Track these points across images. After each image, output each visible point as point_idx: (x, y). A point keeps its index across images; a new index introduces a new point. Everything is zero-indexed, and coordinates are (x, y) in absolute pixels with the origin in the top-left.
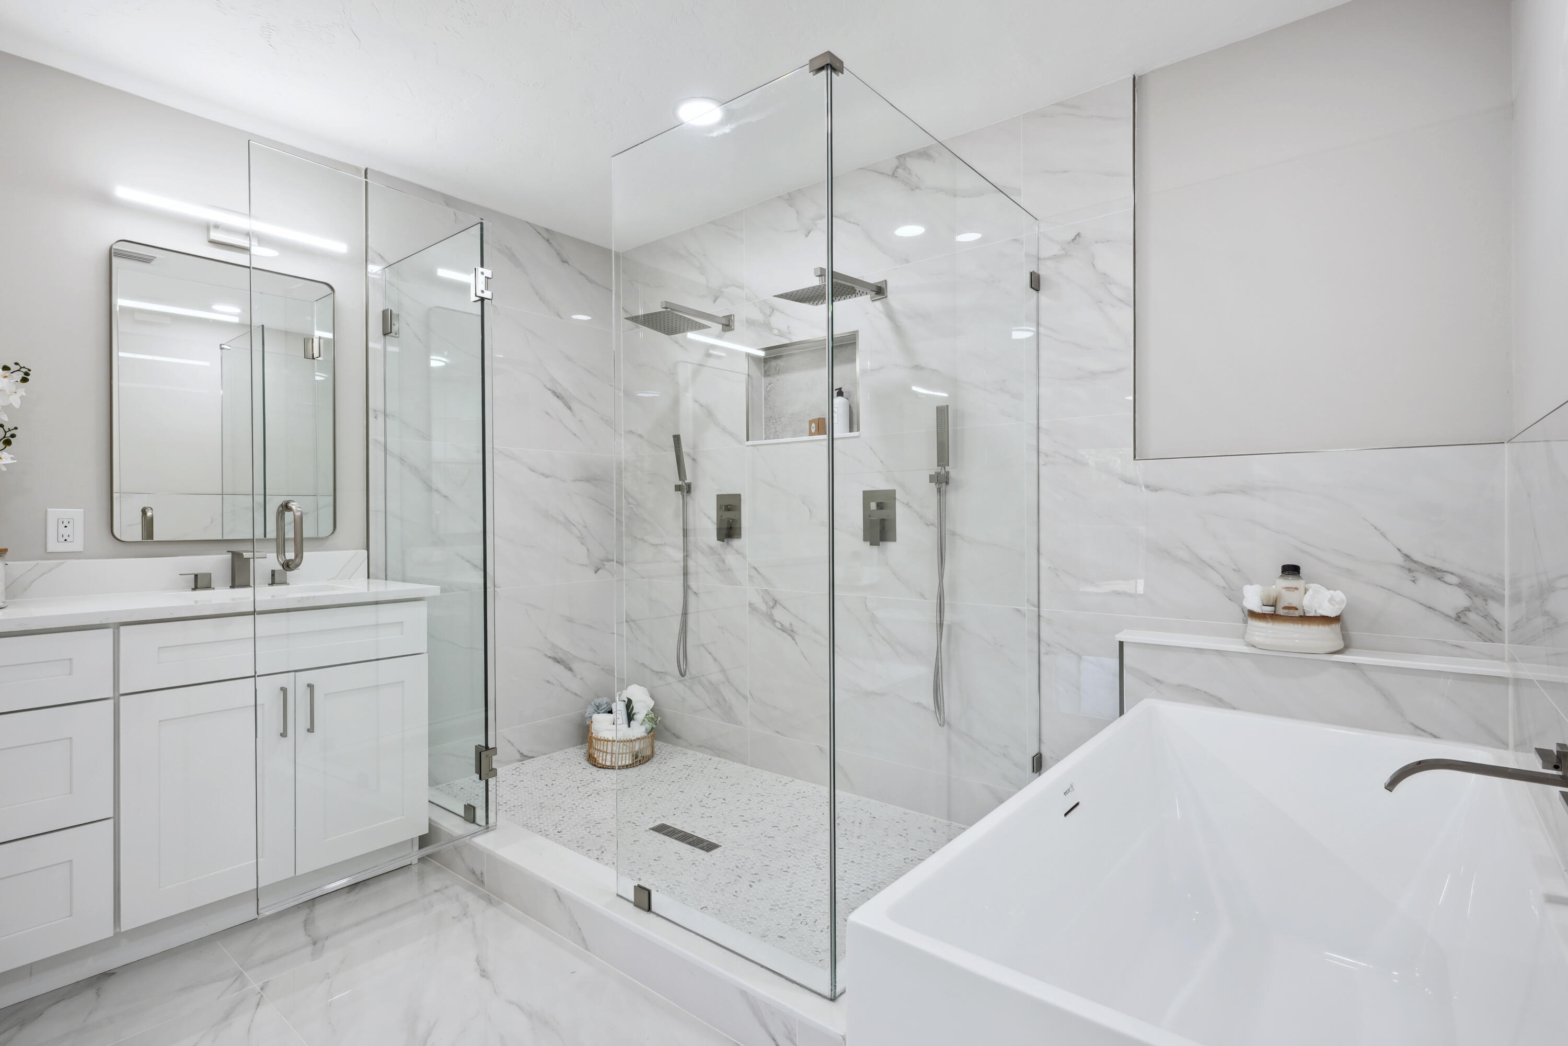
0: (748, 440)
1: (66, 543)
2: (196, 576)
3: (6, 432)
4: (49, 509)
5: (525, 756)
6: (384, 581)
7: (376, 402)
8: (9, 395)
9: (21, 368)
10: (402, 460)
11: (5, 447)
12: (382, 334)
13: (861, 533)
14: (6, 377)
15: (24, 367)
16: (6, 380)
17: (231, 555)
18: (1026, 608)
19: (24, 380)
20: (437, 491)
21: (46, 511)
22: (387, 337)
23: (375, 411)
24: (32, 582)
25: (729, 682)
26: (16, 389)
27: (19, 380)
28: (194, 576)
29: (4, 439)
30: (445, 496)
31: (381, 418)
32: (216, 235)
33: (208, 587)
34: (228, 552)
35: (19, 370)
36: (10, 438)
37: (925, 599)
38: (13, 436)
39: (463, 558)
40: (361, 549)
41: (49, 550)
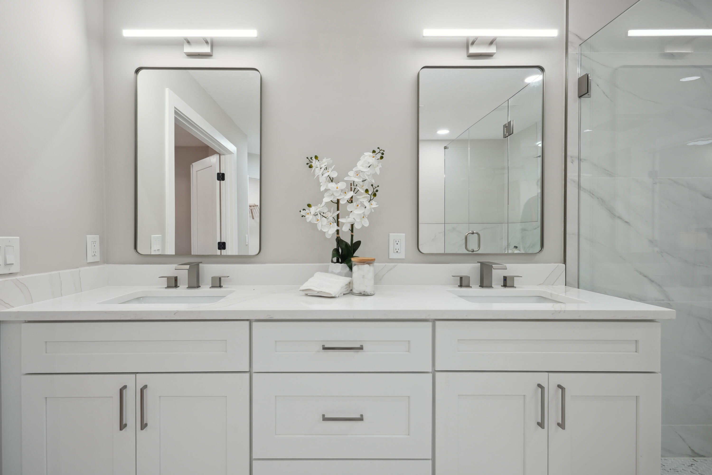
1: (397, 253)
2: (461, 278)
3: (374, 189)
4: (390, 234)
5: (696, 453)
6: (577, 289)
7: (572, 151)
8: (375, 168)
9: (380, 150)
10: (592, 194)
11: (374, 198)
12: (578, 97)
14: (374, 157)
15: (382, 150)
16: (374, 159)
17: (480, 264)
19: (382, 158)
20: (620, 218)
21: (389, 235)
22: (582, 98)
23: (571, 157)
24: (383, 276)
26: (378, 164)
27: (379, 158)
28: (459, 277)
29: (373, 193)
30: (626, 222)
31: (576, 162)
32: (473, 50)
33: (468, 286)
34: (478, 262)
35: (379, 152)
36: (376, 192)
38: (377, 191)
39: (641, 273)
40: (561, 263)
41: (390, 257)
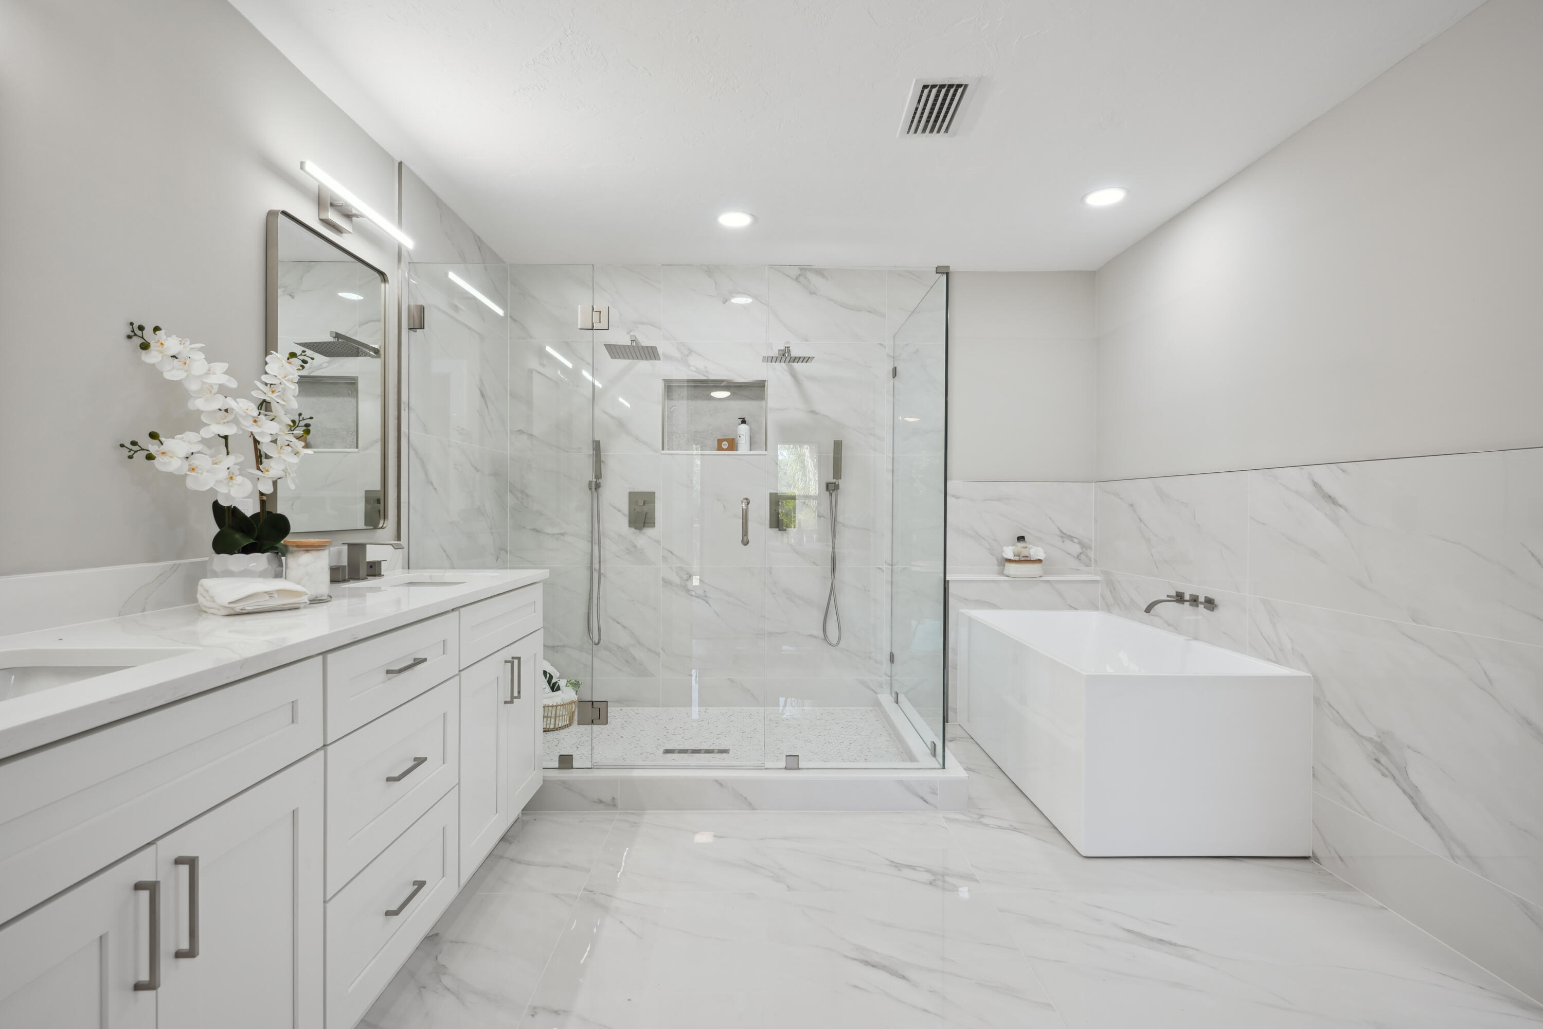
0: (663, 449)
7: (405, 394)
12: (407, 328)
13: (768, 522)
14: (291, 363)
16: (292, 367)
18: (884, 567)
20: (431, 483)
25: (640, 644)
31: (407, 411)
37: (817, 565)
